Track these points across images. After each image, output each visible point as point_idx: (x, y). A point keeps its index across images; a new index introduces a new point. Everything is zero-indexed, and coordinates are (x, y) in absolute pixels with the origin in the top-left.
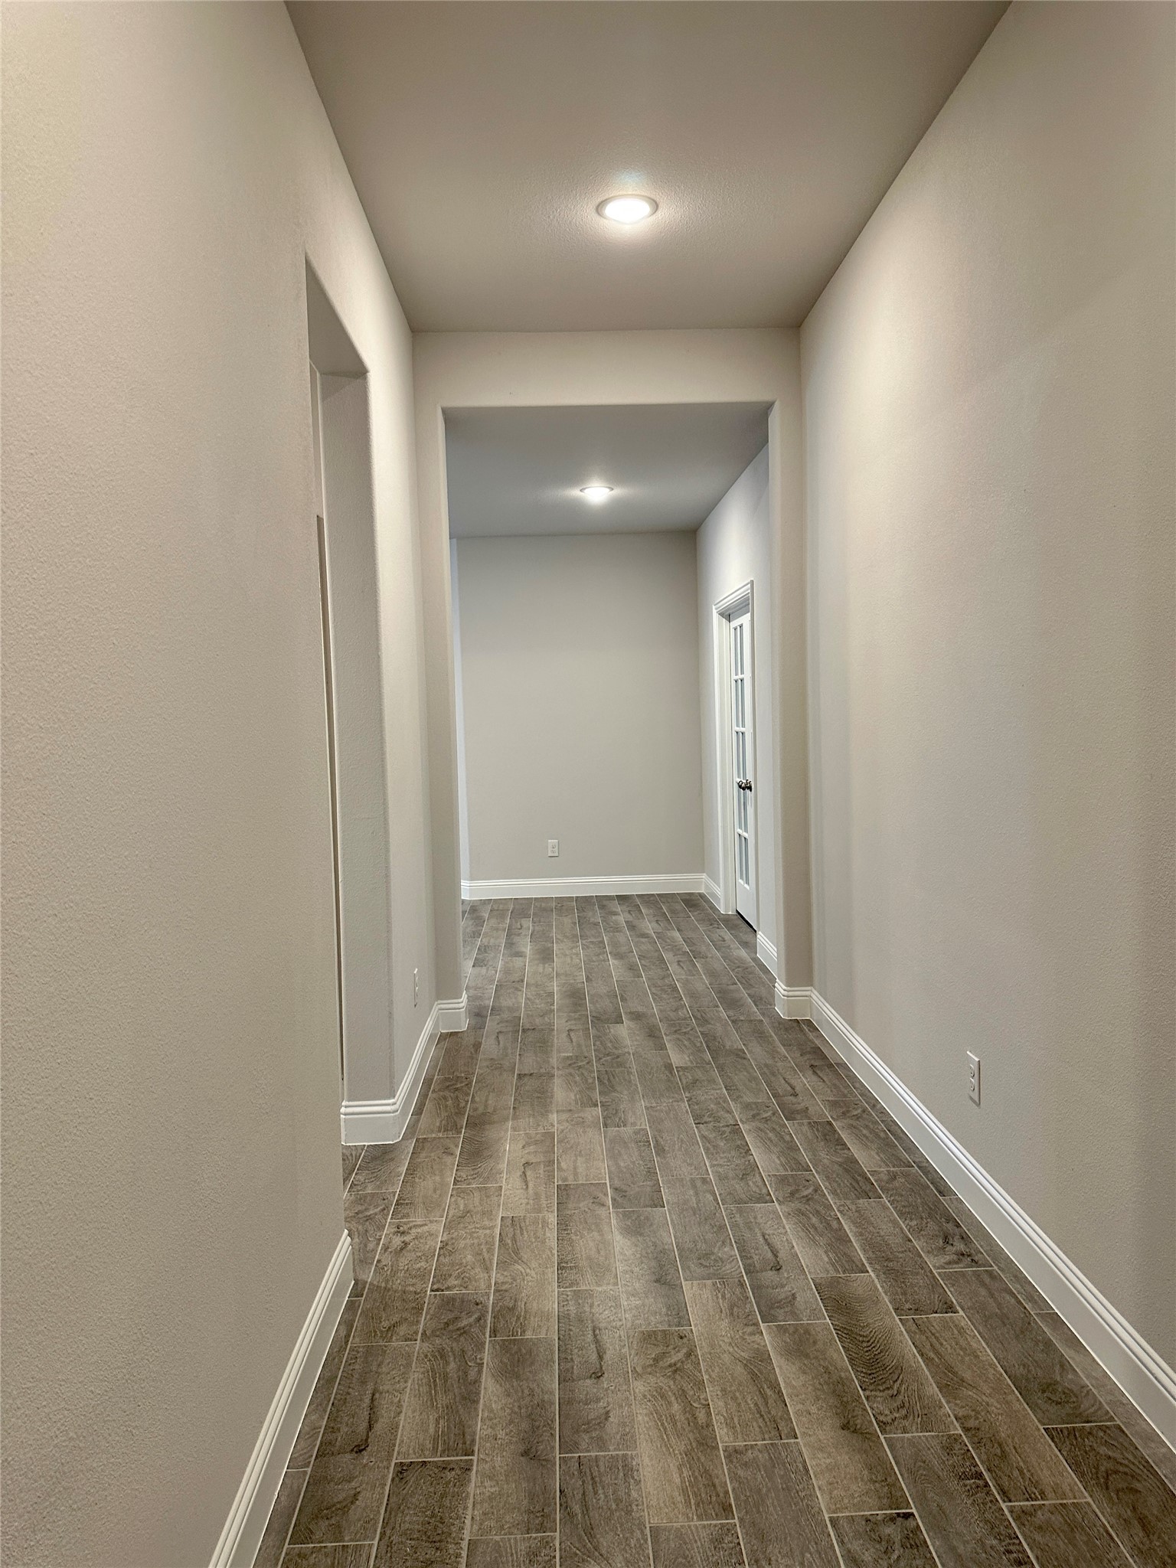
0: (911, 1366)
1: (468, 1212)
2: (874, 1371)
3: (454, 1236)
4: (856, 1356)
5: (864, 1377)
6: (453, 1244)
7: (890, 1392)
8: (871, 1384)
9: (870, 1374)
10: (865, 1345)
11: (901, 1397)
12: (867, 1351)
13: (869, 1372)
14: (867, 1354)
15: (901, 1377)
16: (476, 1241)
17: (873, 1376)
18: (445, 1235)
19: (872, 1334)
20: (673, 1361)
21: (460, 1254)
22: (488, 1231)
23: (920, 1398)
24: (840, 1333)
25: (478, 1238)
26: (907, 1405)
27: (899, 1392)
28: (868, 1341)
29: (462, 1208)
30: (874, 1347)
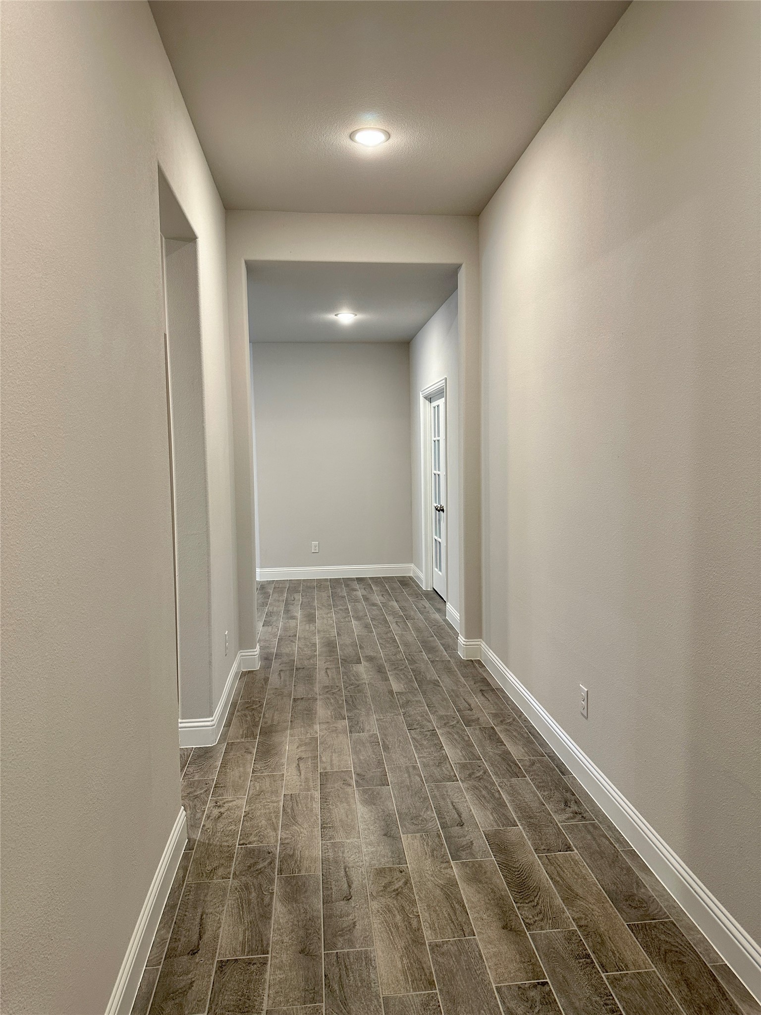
0: (545, 887)
1: (262, 792)
2: (522, 890)
3: (253, 808)
4: (511, 881)
5: (516, 894)
6: (252, 813)
7: (533, 904)
8: (521, 899)
9: (520, 893)
10: (516, 873)
11: (539, 907)
12: (518, 878)
13: (519, 891)
14: (518, 879)
15: (539, 894)
16: (267, 811)
17: (522, 893)
18: (247, 807)
19: (521, 866)
20: (396, 887)
21: (257, 820)
22: (275, 804)
23: (551, 907)
24: (501, 866)
25: (269, 808)
26: (543, 912)
27: (538, 904)
28: (518, 871)
29: (258, 789)
30: (522, 875)
